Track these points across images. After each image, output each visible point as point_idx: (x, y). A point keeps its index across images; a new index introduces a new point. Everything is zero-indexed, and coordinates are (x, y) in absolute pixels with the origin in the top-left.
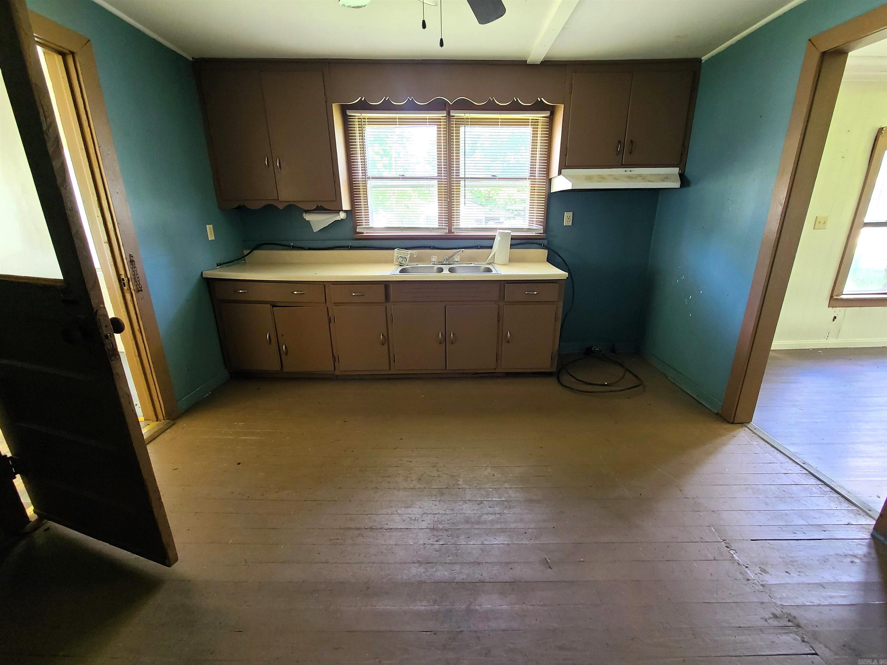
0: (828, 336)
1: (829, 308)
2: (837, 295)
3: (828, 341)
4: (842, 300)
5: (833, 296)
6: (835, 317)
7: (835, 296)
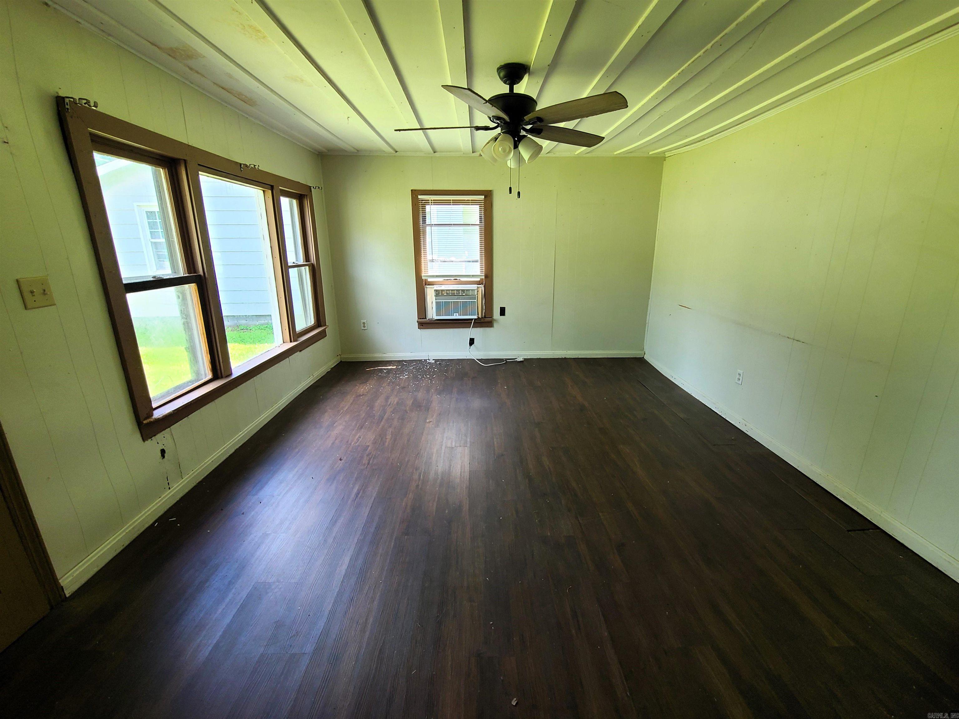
0: (168, 483)
1: (146, 442)
2: (145, 416)
3: (173, 490)
4: (158, 421)
5: (141, 420)
6: (163, 452)
7: (145, 420)
